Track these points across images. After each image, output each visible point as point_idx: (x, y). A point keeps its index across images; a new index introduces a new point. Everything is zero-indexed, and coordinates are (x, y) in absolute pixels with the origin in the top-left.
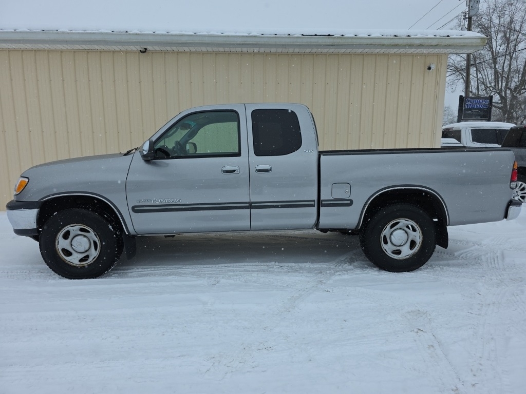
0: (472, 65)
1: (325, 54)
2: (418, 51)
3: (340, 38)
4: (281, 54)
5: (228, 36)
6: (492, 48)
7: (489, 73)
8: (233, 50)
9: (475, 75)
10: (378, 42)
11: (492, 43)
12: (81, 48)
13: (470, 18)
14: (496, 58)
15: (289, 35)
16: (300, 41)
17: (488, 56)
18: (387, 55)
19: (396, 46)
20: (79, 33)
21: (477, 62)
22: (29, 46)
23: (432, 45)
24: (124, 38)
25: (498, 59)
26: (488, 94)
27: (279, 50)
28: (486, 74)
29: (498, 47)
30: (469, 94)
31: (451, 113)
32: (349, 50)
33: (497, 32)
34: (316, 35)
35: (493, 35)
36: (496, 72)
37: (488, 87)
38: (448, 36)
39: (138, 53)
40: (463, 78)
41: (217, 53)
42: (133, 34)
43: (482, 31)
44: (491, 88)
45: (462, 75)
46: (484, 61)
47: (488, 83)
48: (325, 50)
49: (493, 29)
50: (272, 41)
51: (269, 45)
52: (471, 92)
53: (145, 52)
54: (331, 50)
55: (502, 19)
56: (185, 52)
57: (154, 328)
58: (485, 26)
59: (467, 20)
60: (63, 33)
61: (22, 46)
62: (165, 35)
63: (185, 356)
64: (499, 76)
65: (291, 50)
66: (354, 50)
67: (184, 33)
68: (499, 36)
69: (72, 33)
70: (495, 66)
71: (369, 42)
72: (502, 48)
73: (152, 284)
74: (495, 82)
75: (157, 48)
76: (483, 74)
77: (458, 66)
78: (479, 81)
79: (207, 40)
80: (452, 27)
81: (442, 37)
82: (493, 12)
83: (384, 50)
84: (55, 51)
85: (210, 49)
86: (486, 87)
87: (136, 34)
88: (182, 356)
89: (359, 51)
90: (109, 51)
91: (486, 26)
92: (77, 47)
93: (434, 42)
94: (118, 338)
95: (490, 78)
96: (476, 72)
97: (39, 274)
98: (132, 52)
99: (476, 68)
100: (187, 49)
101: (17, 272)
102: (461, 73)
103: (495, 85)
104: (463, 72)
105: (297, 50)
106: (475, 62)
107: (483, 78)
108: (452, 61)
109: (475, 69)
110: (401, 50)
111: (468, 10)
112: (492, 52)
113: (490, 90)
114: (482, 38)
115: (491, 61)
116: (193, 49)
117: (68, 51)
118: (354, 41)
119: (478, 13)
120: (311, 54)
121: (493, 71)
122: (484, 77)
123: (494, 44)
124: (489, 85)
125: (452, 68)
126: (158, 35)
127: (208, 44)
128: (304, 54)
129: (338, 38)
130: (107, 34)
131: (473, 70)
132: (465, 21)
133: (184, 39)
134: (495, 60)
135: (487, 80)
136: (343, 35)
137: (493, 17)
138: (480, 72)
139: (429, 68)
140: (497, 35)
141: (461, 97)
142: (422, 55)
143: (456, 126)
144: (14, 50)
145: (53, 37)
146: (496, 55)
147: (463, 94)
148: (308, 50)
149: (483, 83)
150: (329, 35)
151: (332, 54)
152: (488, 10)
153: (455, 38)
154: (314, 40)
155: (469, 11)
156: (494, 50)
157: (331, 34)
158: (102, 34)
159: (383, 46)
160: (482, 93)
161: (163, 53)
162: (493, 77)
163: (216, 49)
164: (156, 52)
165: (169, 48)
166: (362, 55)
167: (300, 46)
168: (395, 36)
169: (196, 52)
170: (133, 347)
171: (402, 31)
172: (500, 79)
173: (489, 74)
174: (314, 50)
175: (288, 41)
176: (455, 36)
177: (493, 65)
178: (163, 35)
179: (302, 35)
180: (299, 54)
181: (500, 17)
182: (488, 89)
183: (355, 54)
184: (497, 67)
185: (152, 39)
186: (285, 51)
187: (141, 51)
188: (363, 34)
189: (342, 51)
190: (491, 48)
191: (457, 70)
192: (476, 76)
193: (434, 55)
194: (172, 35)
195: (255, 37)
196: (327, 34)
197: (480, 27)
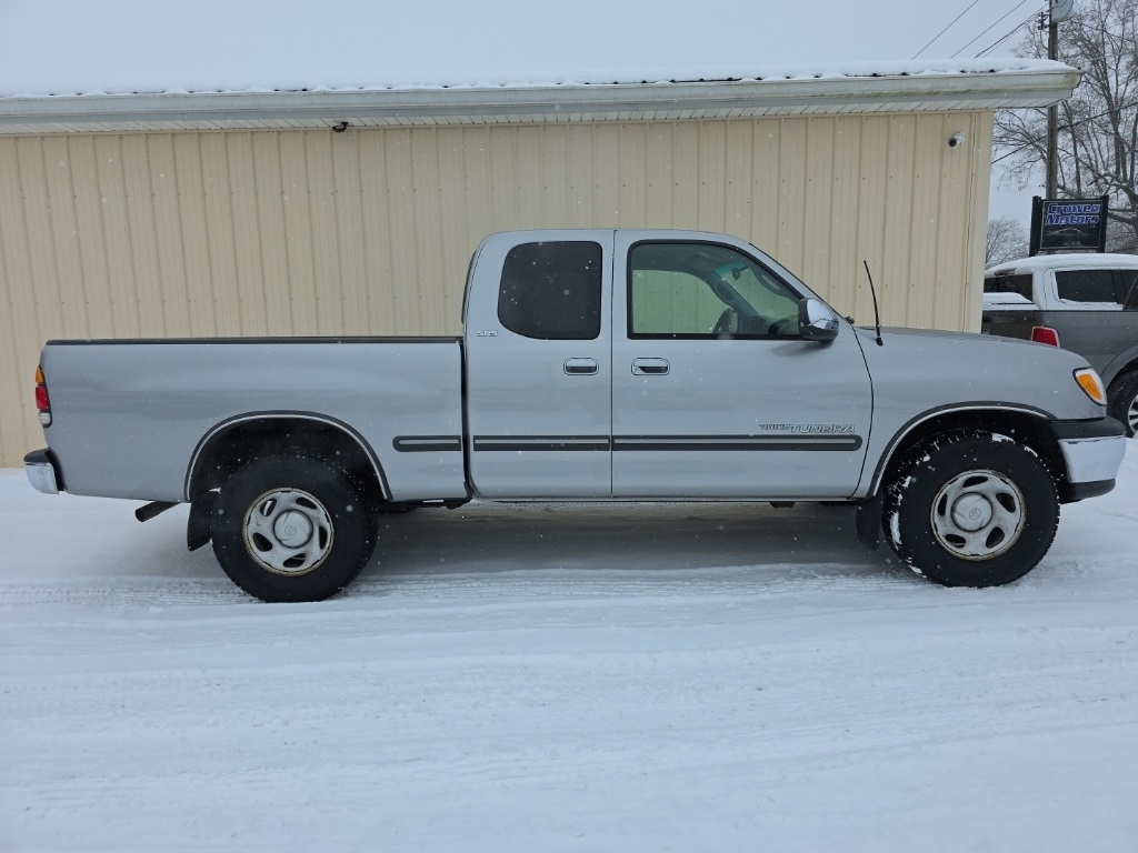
0: (1063, 128)
1: (724, 120)
2: (928, 105)
3: (754, 84)
4: (628, 123)
5: (514, 91)
6: (1108, 89)
7: (1103, 144)
8: (526, 118)
9: (1071, 150)
10: (836, 89)
11: (1107, 79)
12: (213, 127)
13: (1053, 27)
14: (1118, 112)
15: (644, 82)
16: (666, 95)
17: (1100, 107)
18: (860, 116)
19: (877, 96)
20: (207, 96)
21: (1075, 121)
22: (106, 126)
23: (957, 92)
24: (300, 102)
25: (1123, 112)
26: (1101, 190)
27: (624, 115)
28: (1096, 146)
29: (1122, 87)
30: (1056, 193)
31: (1018, 235)
32: (774, 110)
33: (1118, 54)
34: (702, 80)
35: (1110, 61)
36: (1119, 143)
37: (1100, 176)
38: (992, 71)
39: (328, 133)
40: (1042, 157)
41: (495, 127)
42: (317, 94)
43: (1083, 53)
44: (1108, 178)
45: (1041, 149)
46: (1090, 119)
47: (1100, 166)
48: (723, 112)
49: (1108, 48)
50: (609, 98)
51: (602, 105)
52: (1063, 188)
53: (343, 130)
54: (736, 112)
55: (1129, 25)
56: (425, 128)
57: (359, 703)
58: (1089, 41)
59: (1048, 29)
60: (175, 96)
61: (94, 126)
62: (384, 93)
63: (420, 759)
64: (1126, 149)
65: (649, 115)
66: (785, 110)
67: (421, 87)
68: (1123, 63)
69: (193, 97)
70: (1116, 129)
71: (816, 90)
72: (1129, 89)
73: (359, 613)
74: (1118, 164)
75: (368, 121)
76: (1089, 148)
77: (1032, 132)
78: (1080, 164)
79: (472, 101)
80: (1016, 46)
81: (977, 74)
82: (1108, 10)
83: (850, 107)
84: (161, 134)
85: (478, 119)
86: (1098, 176)
87: (325, 94)
88: (415, 760)
89: (796, 110)
90: (268, 131)
91: (1093, 40)
92: (204, 124)
93: (961, 86)
94: (286, 723)
95: (1105, 157)
96: (1072, 143)
97: (131, 595)
98: (317, 130)
99: (1073, 133)
100: (429, 120)
101: (88, 592)
102: (1037, 147)
103: (1118, 172)
104: (1042, 145)
105: (662, 114)
106: (1070, 122)
107: (1089, 155)
108: (1017, 122)
109: (1070, 136)
110: (889, 106)
111: (1048, 8)
112: (1109, 98)
113: (1106, 182)
114: (1067, 74)
115: (1106, 118)
116: (442, 120)
117: (186, 132)
118: (785, 89)
119: (1071, 15)
120: (693, 121)
121: (1112, 140)
122: (1092, 155)
123: (1112, 80)
124: (1103, 172)
125: (1019, 136)
126: (369, 93)
127: (472, 109)
128: (679, 122)
129: (749, 84)
130: (264, 95)
131: (1063, 140)
132: (1043, 33)
133: (423, 101)
134: (1115, 117)
135: (1100, 160)
136: (759, 79)
137: (1109, 21)
138: (1083, 144)
139: (953, 143)
140: (1119, 58)
141: (1036, 199)
142: (936, 113)
143: (1022, 265)
144: (78, 135)
145: (155, 106)
146: (1117, 104)
147: (1043, 195)
148: (685, 114)
149: (1090, 167)
150: (730, 79)
151: (739, 120)
152: (1097, 7)
153: (1007, 75)
154: (698, 92)
155: (1050, 10)
156: (1113, 92)
157: (734, 78)
158: (254, 95)
159: (849, 97)
160: (1088, 189)
161: (381, 131)
162: (1112, 153)
163: (490, 119)
164: (366, 129)
165: (392, 121)
166: (803, 118)
167: (668, 104)
168: (875, 75)
169: (450, 127)
170: (315, 742)
171: (889, 65)
172: (1128, 157)
173: (1103, 148)
174: (699, 113)
175: (642, 95)
176: (1006, 71)
177: (1110, 127)
178: (378, 93)
179: (673, 81)
180: (666, 122)
181: (1124, 21)
182: (1101, 181)
183: (788, 118)
184: (1120, 130)
185: (356, 102)
186: (636, 115)
187: (334, 128)
188: (803, 73)
189: (760, 111)
190: (1106, 88)
191: (1030, 139)
192: (1073, 153)
193: (961, 112)
194: (398, 93)
195: (572, 89)
196: (726, 78)
197: (1080, 43)
